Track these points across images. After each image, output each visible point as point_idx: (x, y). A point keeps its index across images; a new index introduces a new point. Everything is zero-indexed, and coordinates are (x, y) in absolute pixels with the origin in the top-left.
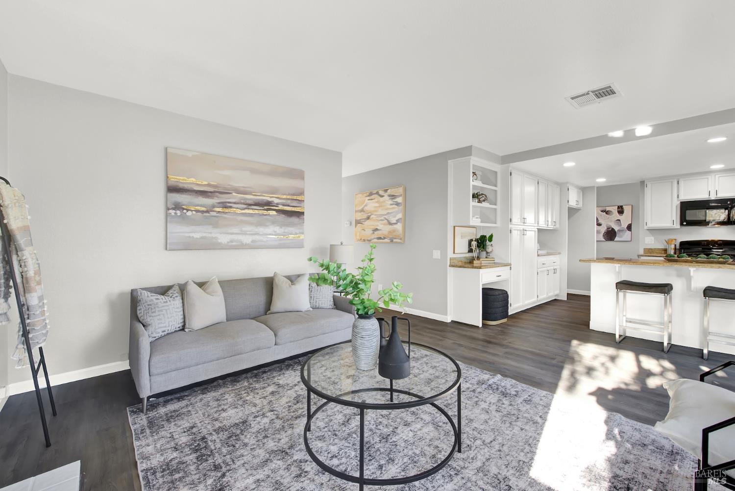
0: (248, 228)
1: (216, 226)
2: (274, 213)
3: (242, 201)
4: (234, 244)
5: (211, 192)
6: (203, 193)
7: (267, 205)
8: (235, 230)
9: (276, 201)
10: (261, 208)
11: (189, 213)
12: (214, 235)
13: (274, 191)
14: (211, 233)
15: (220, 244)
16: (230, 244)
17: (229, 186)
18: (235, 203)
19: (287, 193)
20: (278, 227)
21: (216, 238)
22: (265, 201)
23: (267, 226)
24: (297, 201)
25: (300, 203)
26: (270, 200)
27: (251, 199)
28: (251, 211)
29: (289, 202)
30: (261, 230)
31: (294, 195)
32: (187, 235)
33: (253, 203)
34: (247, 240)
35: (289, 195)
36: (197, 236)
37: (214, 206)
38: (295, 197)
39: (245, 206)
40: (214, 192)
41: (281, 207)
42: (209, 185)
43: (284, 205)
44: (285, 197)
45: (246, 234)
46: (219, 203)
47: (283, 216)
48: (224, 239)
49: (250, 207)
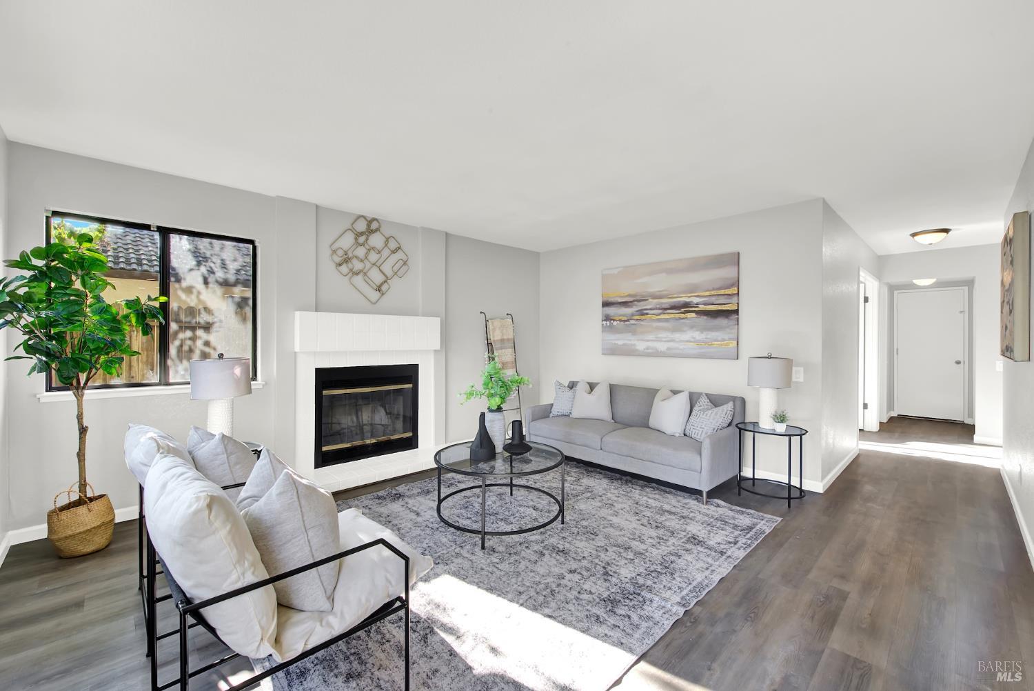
0: (663, 335)
1: (634, 333)
2: (693, 315)
3: (658, 306)
4: (650, 351)
5: (631, 302)
6: (625, 304)
7: (685, 307)
8: (651, 337)
9: (696, 300)
10: (678, 311)
11: (615, 323)
12: (633, 342)
13: (692, 289)
14: (630, 340)
15: (637, 350)
16: (646, 351)
17: (646, 293)
18: (651, 309)
19: (711, 288)
20: (698, 333)
21: (634, 345)
22: (682, 303)
23: (684, 331)
24: (726, 296)
25: (729, 299)
26: (688, 300)
27: (665, 303)
28: (666, 316)
29: (713, 299)
30: (677, 336)
31: (720, 289)
32: (613, 342)
33: (669, 307)
34: (662, 347)
35: (714, 289)
36: (620, 343)
37: (633, 315)
38: (722, 292)
39: (660, 311)
40: (634, 301)
41: (702, 307)
42: (629, 296)
43: (705, 304)
44: (707, 293)
45: (661, 341)
46: (637, 311)
47: (705, 317)
48: (641, 346)
49: (666, 312)
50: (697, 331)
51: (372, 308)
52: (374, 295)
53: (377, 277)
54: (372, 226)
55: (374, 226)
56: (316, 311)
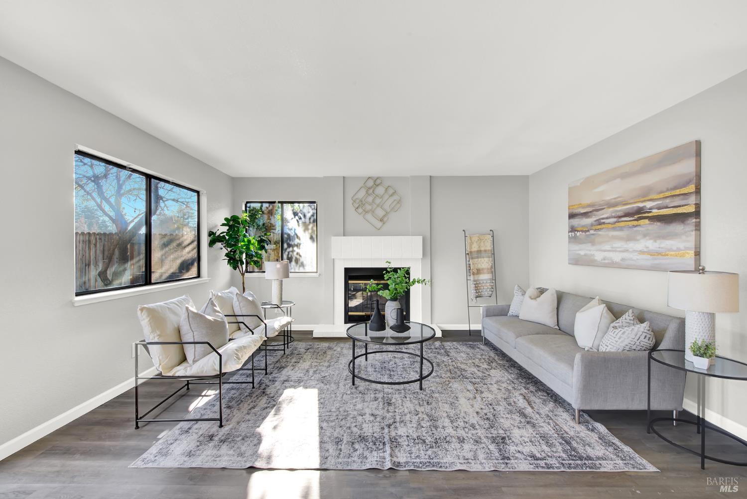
0: (618, 244)
1: (593, 243)
2: (647, 221)
3: (613, 215)
4: (606, 261)
5: (590, 212)
6: (585, 215)
7: (639, 214)
8: (607, 247)
9: (649, 205)
10: (632, 219)
11: (578, 234)
12: (592, 253)
13: (645, 194)
14: (590, 250)
15: (596, 261)
16: (603, 261)
17: (603, 202)
18: (607, 218)
19: (665, 190)
20: (651, 241)
21: (593, 255)
22: (635, 209)
23: (638, 240)
24: (682, 197)
25: (686, 199)
26: (641, 205)
27: (620, 211)
28: (622, 224)
29: (667, 201)
30: (631, 245)
31: (675, 188)
32: (577, 252)
33: (623, 214)
34: (617, 257)
35: (668, 190)
36: (582, 253)
37: (592, 225)
38: (677, 192)
39: (615, 220)
40: (593, 211)
41: (655, 212)
42: (589, 206)
43: (659, 208)
44: (662, 196)
45: (616, 251)
46: (596, 221)
47: (659, 224)
48: (599, 256)
49: (620, 220)
50: (650, 239)
51: (378, 232)
52: (379, 224)
53: (380, 213)
54: (377, 182)
55: (378, 182)
56: (344, 236)
